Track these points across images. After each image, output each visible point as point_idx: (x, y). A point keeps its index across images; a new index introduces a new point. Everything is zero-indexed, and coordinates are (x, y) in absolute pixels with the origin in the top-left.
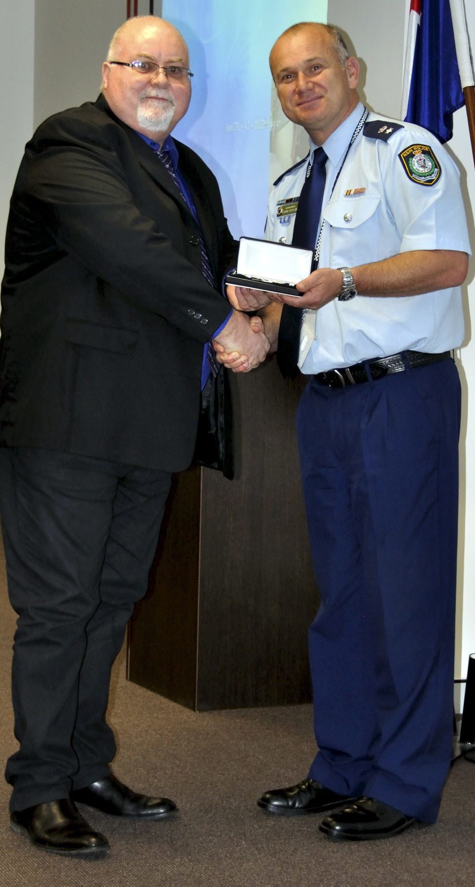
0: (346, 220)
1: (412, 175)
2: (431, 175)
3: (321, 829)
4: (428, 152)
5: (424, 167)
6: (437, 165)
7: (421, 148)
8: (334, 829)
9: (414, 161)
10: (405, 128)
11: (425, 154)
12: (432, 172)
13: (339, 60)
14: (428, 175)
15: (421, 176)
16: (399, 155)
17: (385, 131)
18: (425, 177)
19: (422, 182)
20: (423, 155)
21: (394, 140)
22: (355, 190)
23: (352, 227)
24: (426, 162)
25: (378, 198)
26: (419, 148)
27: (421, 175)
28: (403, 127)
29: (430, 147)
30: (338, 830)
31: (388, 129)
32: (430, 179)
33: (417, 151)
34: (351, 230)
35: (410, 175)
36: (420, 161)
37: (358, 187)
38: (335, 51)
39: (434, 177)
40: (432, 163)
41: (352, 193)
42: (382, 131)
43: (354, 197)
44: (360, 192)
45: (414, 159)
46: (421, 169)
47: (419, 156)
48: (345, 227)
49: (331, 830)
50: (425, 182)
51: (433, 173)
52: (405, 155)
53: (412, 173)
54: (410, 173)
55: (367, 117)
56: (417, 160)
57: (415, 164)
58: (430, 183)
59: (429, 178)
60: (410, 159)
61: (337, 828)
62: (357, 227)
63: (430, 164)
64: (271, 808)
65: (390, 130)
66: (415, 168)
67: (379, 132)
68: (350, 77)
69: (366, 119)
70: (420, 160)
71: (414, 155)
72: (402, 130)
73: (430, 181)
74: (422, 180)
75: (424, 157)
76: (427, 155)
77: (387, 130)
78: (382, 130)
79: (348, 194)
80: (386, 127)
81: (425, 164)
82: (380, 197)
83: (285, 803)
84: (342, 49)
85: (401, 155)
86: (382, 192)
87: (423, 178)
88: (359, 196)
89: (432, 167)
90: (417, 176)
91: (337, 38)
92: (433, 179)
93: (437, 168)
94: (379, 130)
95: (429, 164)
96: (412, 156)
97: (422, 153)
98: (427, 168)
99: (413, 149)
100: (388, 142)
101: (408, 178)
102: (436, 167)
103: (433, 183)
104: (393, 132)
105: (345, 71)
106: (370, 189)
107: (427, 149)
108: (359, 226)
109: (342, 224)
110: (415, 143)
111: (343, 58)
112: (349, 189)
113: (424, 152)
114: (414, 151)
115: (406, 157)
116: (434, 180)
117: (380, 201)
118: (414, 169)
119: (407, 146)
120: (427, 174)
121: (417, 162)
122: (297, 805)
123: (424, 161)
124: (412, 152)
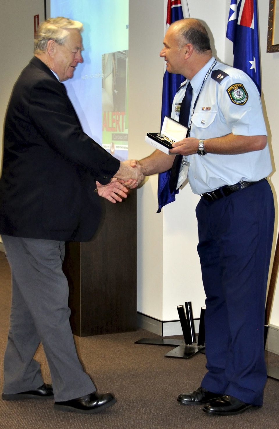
1: (233, 100)
2: (243, 99)
4: (241, 87)
5: (239, 95)
6: (246, 94)
7: (238, 85)
11: (240, 89)
12: (243, 98)
14: (241, 100)
15: (238, 101)
16: (227, 90)
18: (240, 101)
19: (239, 103)
20: (239, 89)
21: (224, 82)
25: (216, 113)
28: (229, 75)
29: (242, 84)
33: (235, 88)
39: (245, 100)
40: (243, 93)
43: (206, 111)
44: (208, 109)
45: (234, 92)
46: (238, 97)
47: (237, 90)
51: (244, 98)
52: (230, 90)
53: (233, 99)
54: (232, 99)
55: (213, 68)
57: (235, 95)
58: (243, 104)
59: (242, 101)
60: (232, 92)
65: (222, 77)
66: (235, 96)
70: (237, 92)
71: (234, 90)
73: (243, 103)
74: (239, 102)
78: (219, 76)
80: (221, 74)
81: (240, 94)
86: (218, 110)
87: (239, 101)
89: (243, 96)
90: (236, 101)
94: (217, 76)
95: (242, 94)
96: (233, 90)
97: (238, 88)
98: (241, 96)
99: (233, 86)
100: (221, 83)
101: (231, 102)
102: (246, 95)
106: (212, 108)
107: (241, 86)
110: (235, 83)
113: (239, 88)
114: (234, 87)
115: (230, 91)
116: (244, 102)
119: (231, 85)
121: (236, 93)
123: (239, 92)
124: (233, 88)
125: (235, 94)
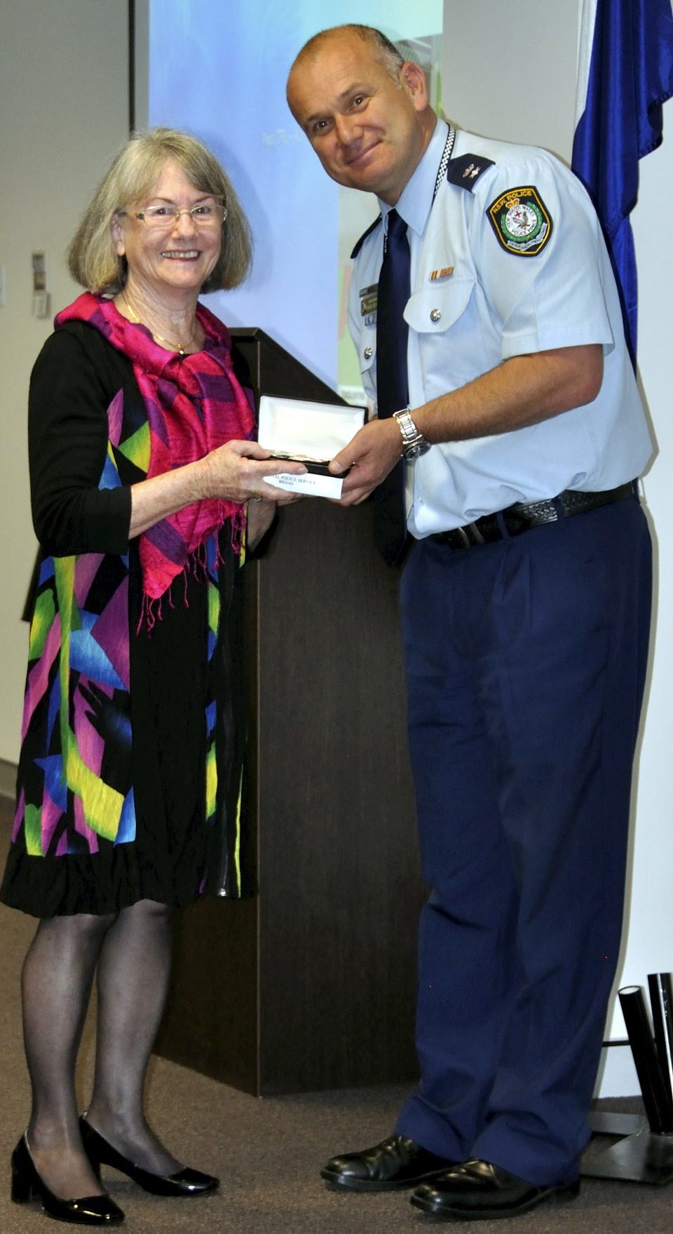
0: (435, 320)
1: (507, 243)
2: (535, 237)
3: (413, 1202)
4: (531, 197)
5: (524, 225)
6: (545, 216)
7: (519, 193)
8: (434, 1202)
9: (508, 219)
10: (497, 164)
11: (525, 203)
12: (537, 231)
13: (388, 74)
14: (530, 239)
15: (521, 243)
16: (488, 212)
17: (471, 173)
18: (525, 242)
19: (523, 251)
20: (521, 206)
21: (481, 187)
22: (442, 271)
23: (442, 330)
24: (528, 214)
25: (472, 281)
26: (517, 195)
27: (519, 240)
28: (494, 163)
29: (534, 188)
30: (438, 1204)
31: (474, 169)
32: (533, 244)
33: (512, 202)
34: (442, 334)
35: (504, 243)
36: (517, 217)
37: (446, 266)
38: (381, 63)
39: (540, 239)
40: (537, 216)
41: (438, 275)
42: (467, 174)
43: (443, 281)
44: (447, 274)
45: (508, 216)
46: (521, 230)
47: (516, 208)
48: (433, 331)
49: (429, 1203)
50: (526, 251)
51: (538, 233)
52: (496, 210)
53: (506, 239)
54: (503, 238)
55: (451, 150)
56: (513, 215)
57: (512, 226)
58: (535, 251)
59: (531, 244)
60: (503, 217)
61: (438, 1200)
62: (449, 330)
63: (535, 218)
64: (342, 1180)
65: (475, 172)
66: (510, 230)
67: (464, 176)
68: (413, 94)
69: (450, 155)
70: (518, 214)
71: (509, 210)
72: (493, 167)
73: (536, 246)
74: (522, 248)
75: (524, 208)
76: (529, 203)
77: (473, 172)
78: (467, 172)
79: (433, 278)
80: (472, 166)
81: (526, 219)
82: (473, 278)
83: (365, 1173)
84: (389, 56)
85: (491, 211)
86: (475, 272)
87: (523, 245)
88: (447, 280)
89: (538, 222)
90: (515, 243)
91: (377, 44)
92: (539, 242)
93: (546, 222)
95: (532, 218)
96: (504, 210)
97: (521, 203)
98: (529, 225)
99: (506, 199)
100: (474, 190)
101: (501, 249)
102: (544, 220)
103: (538, 250)
104: (480, 173)
105: (403, 88)
106: (459, 270)
107: (529, 194)
108: (452, 327)
109: (429, 327)
110: (510, 188)
111: (395, 69)
112: (435, 270)
113: (523, 201)
114: (508, 201)
115: (496, 215)
116: (541, 243)
117: (475, 284)
118: (509, 232)
119: (499, 195)
120: (529, 237)
121: (514, 219)
122: (381, 1176)
123: (525, 214)
124: (504, 204)
125: (511, 220)
